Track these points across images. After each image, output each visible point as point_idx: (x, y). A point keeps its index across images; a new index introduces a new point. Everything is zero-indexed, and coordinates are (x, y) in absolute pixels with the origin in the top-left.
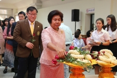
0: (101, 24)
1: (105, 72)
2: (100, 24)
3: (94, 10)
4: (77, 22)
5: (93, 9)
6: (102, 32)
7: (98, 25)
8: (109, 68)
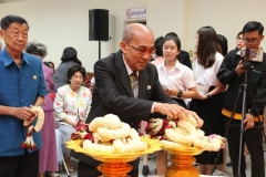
0: (176, 50)
1: (179, 169)
2: (172, 48)
3: (145, 12)
4: (103, 43)
5: (143, 10)
6: (177, 70)
7: (169, 50)
8: (188, 156)
